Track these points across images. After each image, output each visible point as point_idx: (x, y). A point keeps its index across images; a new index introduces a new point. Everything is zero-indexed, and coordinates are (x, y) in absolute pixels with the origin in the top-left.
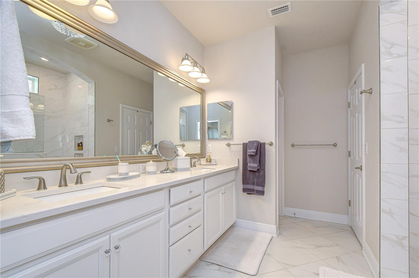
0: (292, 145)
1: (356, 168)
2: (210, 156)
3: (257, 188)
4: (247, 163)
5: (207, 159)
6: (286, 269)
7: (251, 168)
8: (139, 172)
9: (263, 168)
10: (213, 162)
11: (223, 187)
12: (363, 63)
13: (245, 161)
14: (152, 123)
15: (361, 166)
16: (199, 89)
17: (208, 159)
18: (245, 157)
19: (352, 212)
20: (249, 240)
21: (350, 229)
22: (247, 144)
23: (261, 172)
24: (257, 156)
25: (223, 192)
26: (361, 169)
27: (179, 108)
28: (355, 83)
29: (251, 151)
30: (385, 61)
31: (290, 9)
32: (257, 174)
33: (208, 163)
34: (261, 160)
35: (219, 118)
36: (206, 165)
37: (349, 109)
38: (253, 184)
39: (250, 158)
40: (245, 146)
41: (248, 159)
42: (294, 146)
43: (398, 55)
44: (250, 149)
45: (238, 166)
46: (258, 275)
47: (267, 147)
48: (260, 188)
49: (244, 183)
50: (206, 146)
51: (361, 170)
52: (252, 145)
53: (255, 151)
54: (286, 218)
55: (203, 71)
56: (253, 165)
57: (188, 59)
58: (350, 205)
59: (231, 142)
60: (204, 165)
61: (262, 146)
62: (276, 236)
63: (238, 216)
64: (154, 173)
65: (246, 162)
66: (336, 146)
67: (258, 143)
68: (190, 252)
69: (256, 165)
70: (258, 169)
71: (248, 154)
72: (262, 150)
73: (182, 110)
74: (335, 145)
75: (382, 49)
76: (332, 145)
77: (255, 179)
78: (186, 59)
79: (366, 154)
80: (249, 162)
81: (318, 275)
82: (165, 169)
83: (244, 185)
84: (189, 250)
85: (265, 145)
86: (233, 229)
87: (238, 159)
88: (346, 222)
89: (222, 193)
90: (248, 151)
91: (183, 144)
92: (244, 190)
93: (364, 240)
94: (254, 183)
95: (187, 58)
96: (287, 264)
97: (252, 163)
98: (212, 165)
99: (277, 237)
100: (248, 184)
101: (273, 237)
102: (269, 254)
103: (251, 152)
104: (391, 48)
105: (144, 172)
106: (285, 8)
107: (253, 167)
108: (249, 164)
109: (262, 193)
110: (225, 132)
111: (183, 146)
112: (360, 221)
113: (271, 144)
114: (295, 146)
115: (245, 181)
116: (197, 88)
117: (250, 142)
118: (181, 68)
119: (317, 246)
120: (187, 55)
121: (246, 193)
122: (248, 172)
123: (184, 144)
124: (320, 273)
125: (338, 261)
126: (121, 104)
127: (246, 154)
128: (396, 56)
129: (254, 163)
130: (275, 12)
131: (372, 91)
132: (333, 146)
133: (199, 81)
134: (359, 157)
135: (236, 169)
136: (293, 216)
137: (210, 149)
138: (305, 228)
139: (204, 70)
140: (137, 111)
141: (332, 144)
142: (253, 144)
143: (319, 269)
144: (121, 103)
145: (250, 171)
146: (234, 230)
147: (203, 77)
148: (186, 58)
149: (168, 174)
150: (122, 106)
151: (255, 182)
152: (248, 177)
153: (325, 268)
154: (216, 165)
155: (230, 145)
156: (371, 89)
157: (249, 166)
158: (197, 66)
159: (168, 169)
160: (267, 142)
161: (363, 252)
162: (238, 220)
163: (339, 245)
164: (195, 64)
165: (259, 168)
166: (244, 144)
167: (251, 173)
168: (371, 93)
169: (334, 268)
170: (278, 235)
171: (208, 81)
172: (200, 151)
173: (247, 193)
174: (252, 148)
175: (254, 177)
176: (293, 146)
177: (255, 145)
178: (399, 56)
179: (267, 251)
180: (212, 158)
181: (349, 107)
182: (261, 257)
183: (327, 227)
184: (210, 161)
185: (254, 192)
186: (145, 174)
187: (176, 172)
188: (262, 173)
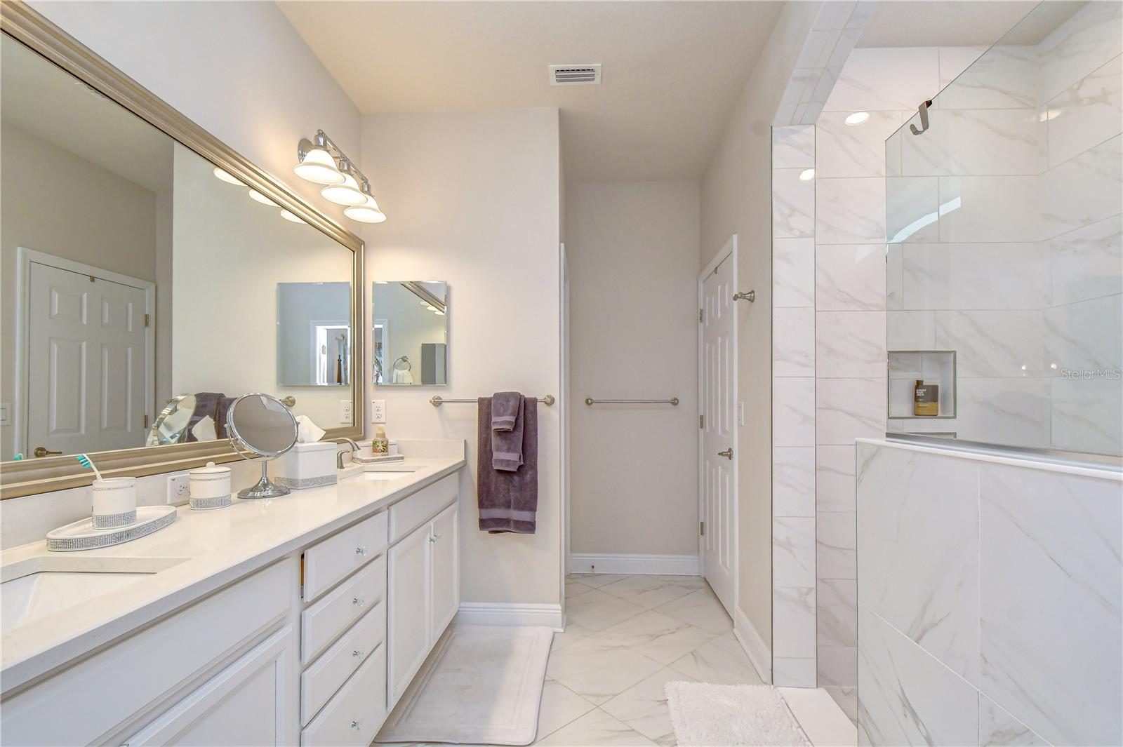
0: (587, 401)
1: (719, 454)
2: (383, 435)
3: (516, 515)
4: (491, 449)
5: (373, 444)
6: (598, 706)
7: (501, 463)
8: (164, 502)
9: (532, 464)
10: (393, 452)
11: (431, 523)
12: (735, 233)
13: (486, 446)
14: (152, 322)
15: (730, 450)
16: (348, 237)
17: (380, 444)
18: (484, 435)
19: (708, 547)
20: (499, 655)
21: (703, 584)
22: (489, 400)
23: (526, 473)
24: (516, 433)
25: (433, 537)
26: (730, 455)
27: (275, 286)
28: (716, 271)
29: (503, 420)
30: (782, 241)
31: (598, 78)
32: (516, 478)
33: (379, 456)
34: (528, 442)
35: (387, 320)
36: (373, 461)
37: (701, 325)
38: (507, 505)
39: (498, 438)
40: (486, 408)
41: (495, 440)
42: (592, 403)
43: (801, 232)
44: (498, 415)
45: (464, 459)
46: (538, 740)
47: (541, 408)
48: (524, 516)
49: (481, 505)
50: (368, 407)
51: (730, 457)
52: (505, 403)
53: (512, 419)
54: (576, 578)
55: (366, 188)
56: (506, 457)
57: (324, 147)
58: (702, 534)
59: (445, 396)
60: (367, 461)
61: (530, 408)
62: (562, 631)
63: (465, 596)
64: (223, 502)
65: (488, 448)
66: (677, 404)
67: (520, 399)
68: (358, 729)
69: (514, 457)
70: (519, 467)
71: (494, 427)
72: (529, 416)
73: (285, 291)
74: (675, 402)
75: (777, 217)
76: (668, 402)
77: (512, 494)
78: (318, 146)
79: (740, 426)
80: (498, 449)
81: (666, 704)
82: (256, 483)
83: (483, 511)
84: (354, 724)
85: (536, 404)
86: (453, 632)
87: (465, 441)
88: (694, 571)
89: (431, 540)
90: (494, 419)
91: (288, 398)
92: (483, 524)
93: (737, 607)
94: (510, 501)
95: (322, 144)
96: (598, 695)
97: (504, 451)
98: (389, 459)
99: (564, 632)
100: (493, 506)
101: (555, 633)
102: (554, 680)
103: (503, 423)
104: (789, 216)
105: (182, 499)
106: (585, 74)
107: (508, 462)
108: (496, 455)
109: (530, 527)
110: (404, 359)
111: (289, 403)
112: (726, 566)
113: (550, 402)
114: (594, 404)
115: (485, 498)
116: (345, 235)
117: (497, 396)
118: (302, 171)
119: (652, 636)
120: (321, 133)
121: (487, 532)
122: (493, 476)
123: (291, 397)
124: (668, 698)
125: (696, 662)
126: (19, 250)
127: (488, 427)
128: (797, 233)
129: (509, 450)
130: (565, 75)
131: (754, 296)
132: (670, 404)
133: (350, 213)
134: (724, 431)
135: (461, 469)
136: (588, 571)
137: (382, 412)
138: (620, 598)
139: (369, 187)
140: (93, 279)
141: (669, 399)
142: (508, 401)
143: (664, 688)
144: (20, 246)
145: (499, 471)
146: (454, 634)
147: (367, 205)
148: (319, 142)
149: (268, 502)
150: (24, 255)
151: (512, 501)
152: (493, 489)
153: (677, 683)
154: (402, 458)
155: (441, 403)
156: (753, 292)
157: (496, 460)
158: (348, 172)
159: (265, 486)
160: (540, 397)
161: (735, 630)
162: (462, 604)
163: (690, 626)
164: (345, 164)
165: (522, 463)
166: (481, 401)
167: (501, 478)
168: (752, 300)
169: (693, 680)
170: (567, 625)
171: (380, 217)
172: (350, 420)
173: (492, 529)
174: (504, 411)
175: (510, 487)
176: (589, 402)
177: (512, 403)
178: (803, 235)
179: (547, 674)
180: (391, 441)
181: (701, 319)
182: (537, 690)
183: (662, 586)
184: (385, 449)
185: (508, 525)
186: (188, 506)
187: (293, 493)
188: (528, 477)
